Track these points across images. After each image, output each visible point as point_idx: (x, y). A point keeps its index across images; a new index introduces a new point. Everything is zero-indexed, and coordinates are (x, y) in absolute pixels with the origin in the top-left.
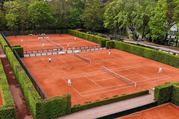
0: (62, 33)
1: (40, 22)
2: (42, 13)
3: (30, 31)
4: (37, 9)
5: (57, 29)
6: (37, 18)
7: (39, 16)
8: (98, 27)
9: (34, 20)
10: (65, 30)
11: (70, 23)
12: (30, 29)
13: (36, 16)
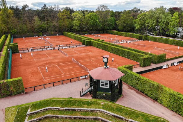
0: (103, 33)
1: (92, 26)
2: (94, 20)
3: (86, 32)
4: (91, 18)
5: (101, 30)
6: (91, 24)
7: (92, 22)
8: (128, 29)
9: (89, 25)
10: (106, 31)
11: (108, 26)
12: (86, 31)
13: (90, 22)
